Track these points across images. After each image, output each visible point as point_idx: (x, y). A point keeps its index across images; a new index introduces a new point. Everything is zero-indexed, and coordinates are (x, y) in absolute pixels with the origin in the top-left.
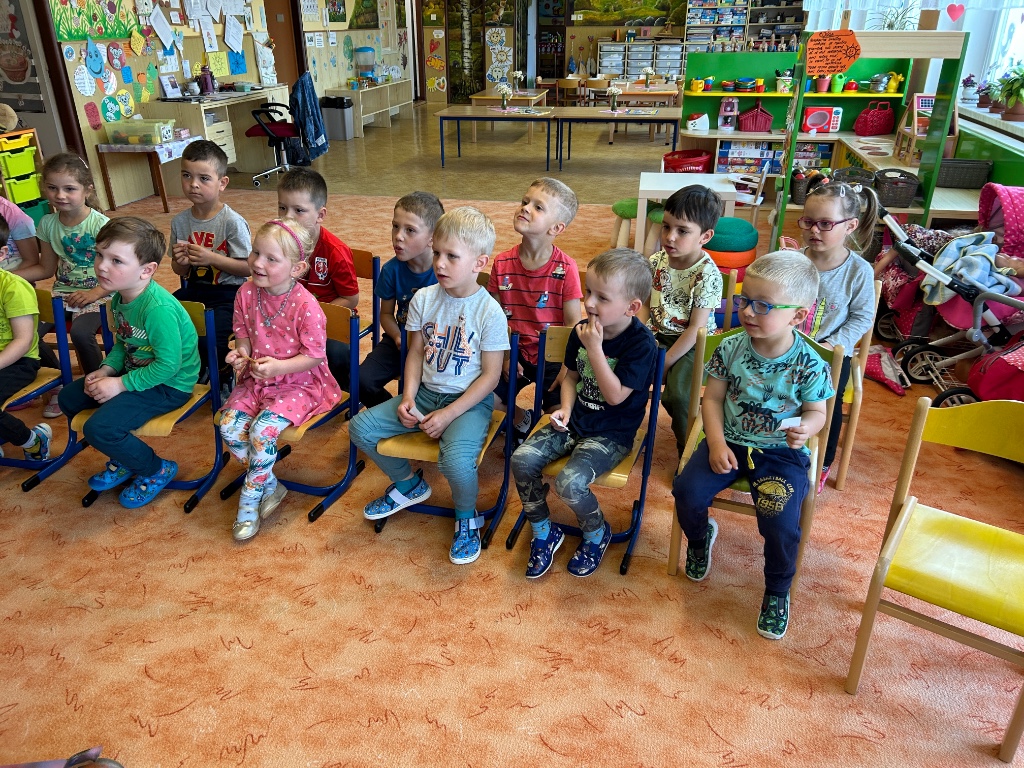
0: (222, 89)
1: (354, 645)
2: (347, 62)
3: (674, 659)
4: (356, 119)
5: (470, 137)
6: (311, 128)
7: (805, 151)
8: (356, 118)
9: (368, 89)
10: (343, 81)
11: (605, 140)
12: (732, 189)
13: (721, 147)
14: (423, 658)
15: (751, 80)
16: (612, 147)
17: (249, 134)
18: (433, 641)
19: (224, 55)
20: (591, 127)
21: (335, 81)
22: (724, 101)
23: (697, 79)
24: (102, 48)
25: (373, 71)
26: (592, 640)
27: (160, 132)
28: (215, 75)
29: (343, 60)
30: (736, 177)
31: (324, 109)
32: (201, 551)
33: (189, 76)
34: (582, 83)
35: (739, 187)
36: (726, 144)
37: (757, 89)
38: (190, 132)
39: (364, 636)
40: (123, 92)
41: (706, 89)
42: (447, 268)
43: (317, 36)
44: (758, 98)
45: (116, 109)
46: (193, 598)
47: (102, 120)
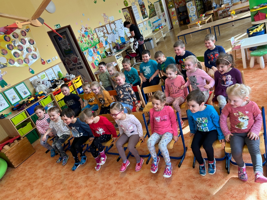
4: (154, 42)
24: (92, 49)
29: (149, 27)
43: (141, 24)
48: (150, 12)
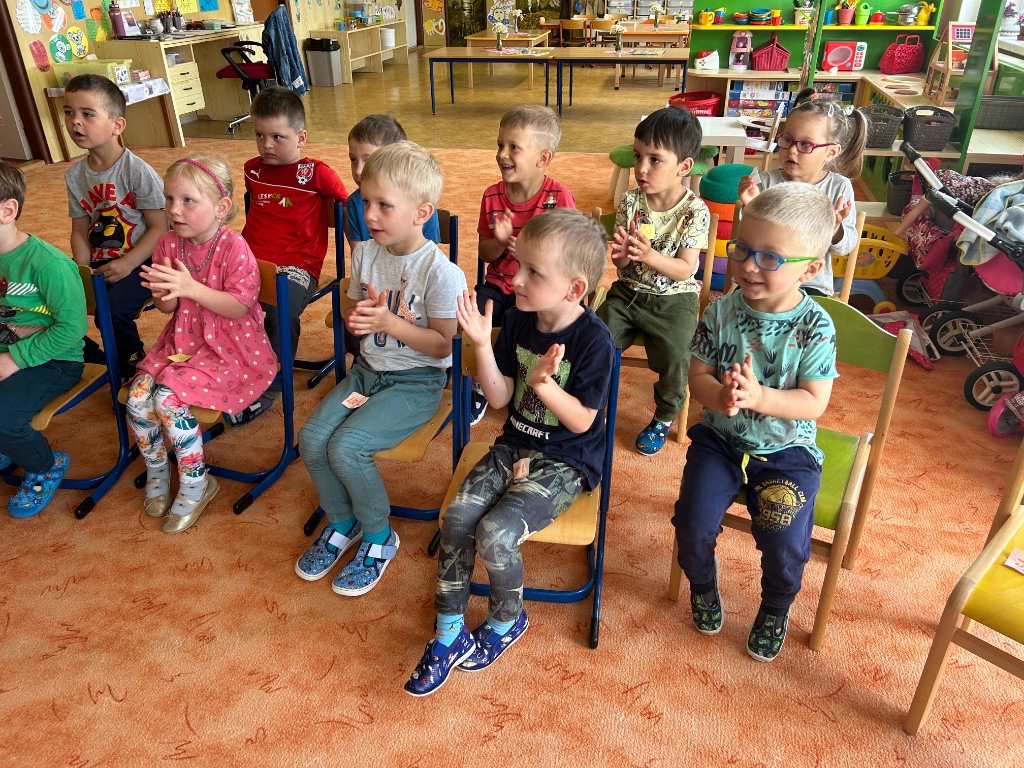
0: (189, 27)
1: (252, 696)
3: (648, 714)
4: (344, 62)
5: (467, 82)
6: (286, 68)
7: (825, 91)
8: (342, 62)
9: (356, 30)
10: (330, 21)
11: (610, 84)
12: (742, 133)
13: (732, 88)
14: (337, 713)
15: (767, 11)
16: (618, 92)
17: (221, 75)
18: (352, 690)
20: (598, 71)
21: (321, 20)
22: (737, 35)
23: (707, 11)
25: (362, 10)
26: (548, 687)
27: (114, 74)
28: (182, 11)
30: (747, 119)
31: (308, 53)
32: (86, 569)
33: (151, 12)
34: (588, 23)
35: (752, 132)
36: (737, 84)
37: (774, 21)
38: (150, 74)
39: (267, 682)
40: (73, 29)
41: (717, 21)
42: (379, 221)
44: (773, 32)
45: (66, 48)
46: (65, 632)
47: (51, 61)
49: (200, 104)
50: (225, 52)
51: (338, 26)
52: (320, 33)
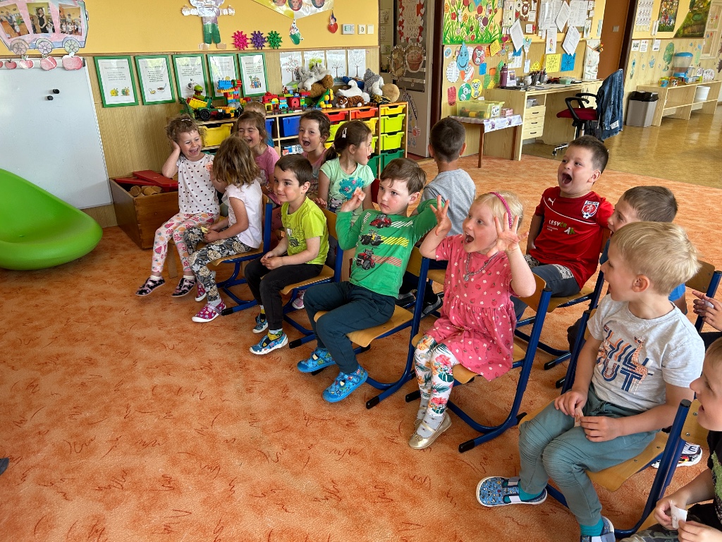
0: (549, 82)
2: (664, 64)
6: (609, 114)
8: (657, 110)
9: (676, 87)
10: (656, 79)
17: (559, 115)
19: (559, 57)
21: (649, 78)
24: (471, 50)
25: (686, 72)
27: (491, 110)
28: (547, 71)
29: (661, 62)
31: (630, 101)
32: (358, 447)
33: (527, 71)
38: (513, 112)
40: (476, 80)
43: (642, 43)
45: (468, 92)
47: (457, 100)
48: (686, 20)
49: (539, 134)
50: (568, 100)
51: (661, 83)
52: (645, 87)
